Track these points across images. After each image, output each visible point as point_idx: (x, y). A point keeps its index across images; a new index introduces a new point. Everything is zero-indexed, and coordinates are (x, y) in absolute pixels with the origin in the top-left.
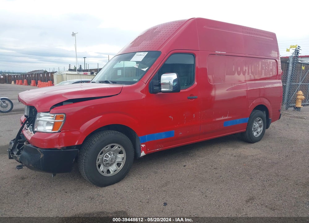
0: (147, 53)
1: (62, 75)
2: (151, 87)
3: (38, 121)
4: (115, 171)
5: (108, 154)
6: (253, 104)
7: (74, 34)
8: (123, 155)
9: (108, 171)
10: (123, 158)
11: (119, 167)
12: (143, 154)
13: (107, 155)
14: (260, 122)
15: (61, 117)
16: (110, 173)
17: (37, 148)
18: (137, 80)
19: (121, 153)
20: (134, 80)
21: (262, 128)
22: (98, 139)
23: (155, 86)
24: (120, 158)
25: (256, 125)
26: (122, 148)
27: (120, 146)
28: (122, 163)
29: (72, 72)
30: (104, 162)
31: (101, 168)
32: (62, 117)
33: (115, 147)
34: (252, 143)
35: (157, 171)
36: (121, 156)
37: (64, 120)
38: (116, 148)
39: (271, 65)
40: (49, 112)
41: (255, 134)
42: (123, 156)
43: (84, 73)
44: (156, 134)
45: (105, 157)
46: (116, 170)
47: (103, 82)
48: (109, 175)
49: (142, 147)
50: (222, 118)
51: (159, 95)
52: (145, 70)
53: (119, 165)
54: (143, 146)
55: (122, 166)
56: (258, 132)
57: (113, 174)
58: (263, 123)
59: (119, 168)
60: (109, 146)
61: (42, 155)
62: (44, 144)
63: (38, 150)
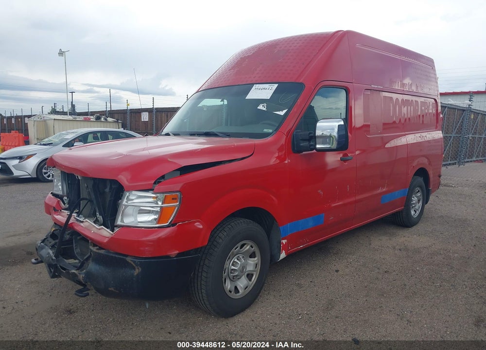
0: (276, 85)
1: (45, 121)
2: (295, 143)
3: (126, 206)
4: (245, 289)
5: (236, 260)
6: (413, 167)
7: (61, 53)
8: (256, 259)
9: (236, 290)
10: (256, 265)
11: (250, 280)
12: (283, 255)
13: (234, 262)
14: (419, 194)
15: (173, 199)
16: (238, 292)
17: (127, 256)
18: (270, 131)
19: (252, 255)
20: (266, 130)
21: (421, 203)
22: (225, 234)
23: (302, 140)
24: (252, 264)
25: (415, 199)
26: (255, 249)
27: (253, 245)
28: (255, 273)
29: (63, 116)
30: (231, 273)
31: (228, 286)
32: (176, 199)
33: (245, 246)
34: (410, 227)
35: (299, 282)
36: (253, 261)
37: (180, 203)
38: (248, 247)
39: (431, 107)
40: (152, 190)
41: (413, 212)
42: (257, 261)
43: (84, 118)
44: (301, 221)
45: (233, 265)
46: (247, 287)
47: (198, 135)
48: (238, 296)
49: (283, 243)
50: (380, 191)
51: (305, 155)
52: (282, 113)
53: (250, 276)
54: (284, 241)
55: (254, 278)
56: (416, 210)
57: (244, 293)
58: (422, 196)
59: (251, 283)
60: (239, 245)
61: (138, 269)
62: (146, 248)
63: (130, 261)
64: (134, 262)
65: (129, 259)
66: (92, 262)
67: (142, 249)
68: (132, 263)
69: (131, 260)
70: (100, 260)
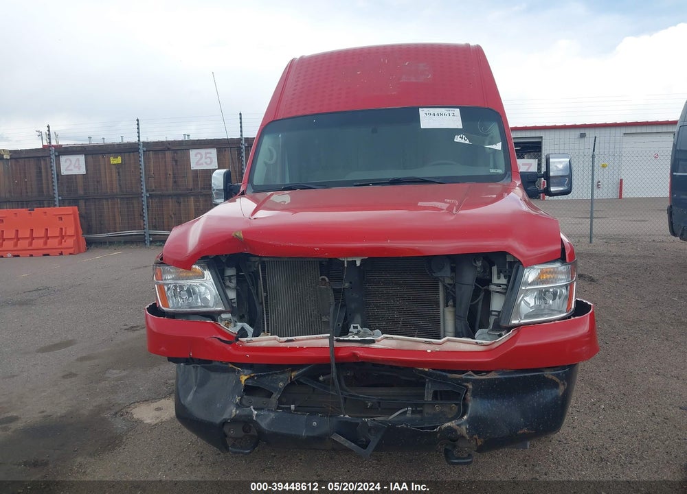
18: (500, 171)
20: (493, 171)
23: (528, 182)
40: (560, 259)
61: (564, 384)
62: (584, 348)
63: (550, 377)
64: (557, 375)
65: (548, 374)
66: (474, 397)
67: (577, 351)
68: (554, 378)
69: (552, 374)
70: (487, 391)
